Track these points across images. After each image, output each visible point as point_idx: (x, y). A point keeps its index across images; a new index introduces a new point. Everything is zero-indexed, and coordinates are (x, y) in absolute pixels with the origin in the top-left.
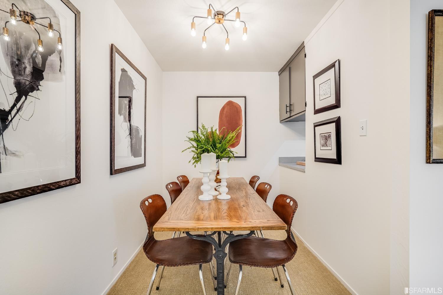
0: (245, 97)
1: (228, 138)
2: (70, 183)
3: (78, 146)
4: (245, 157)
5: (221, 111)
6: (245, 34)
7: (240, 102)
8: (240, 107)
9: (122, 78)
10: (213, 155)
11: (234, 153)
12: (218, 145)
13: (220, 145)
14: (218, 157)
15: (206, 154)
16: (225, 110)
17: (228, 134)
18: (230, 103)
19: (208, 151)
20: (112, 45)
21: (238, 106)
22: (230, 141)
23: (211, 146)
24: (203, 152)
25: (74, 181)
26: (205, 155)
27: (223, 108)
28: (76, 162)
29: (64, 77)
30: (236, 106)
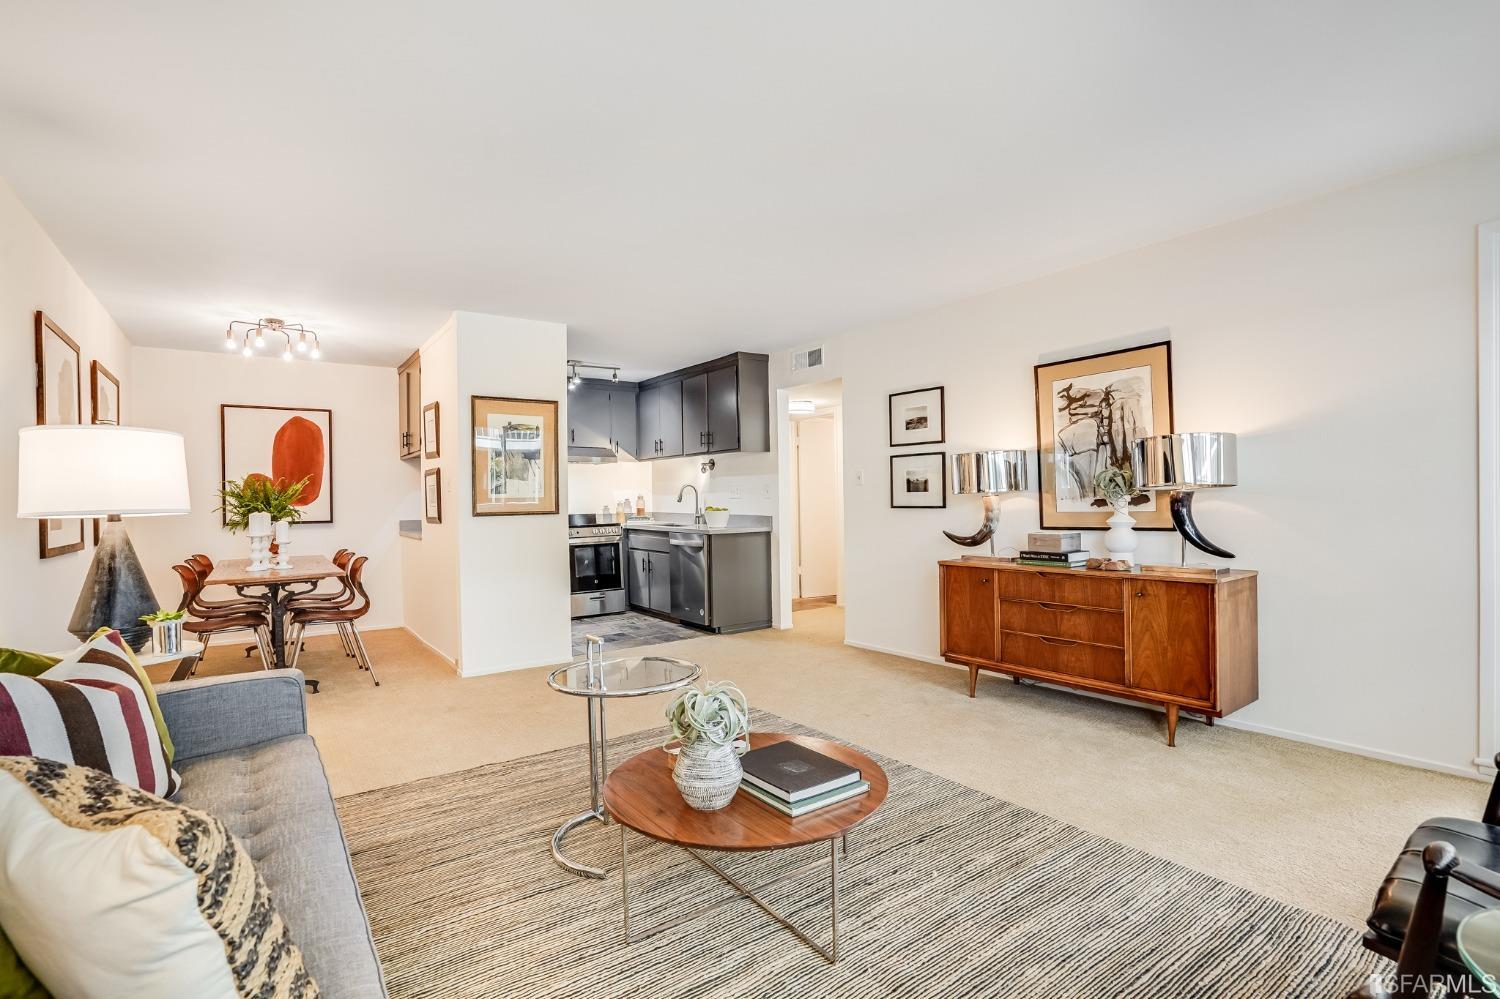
0: (330, 411)
1: (290, 492)
4: (331, 521)
7: (320, 421)
8: (319, 430)
10: (267, 516)
11: (302, 514)
12: (273, 503)
13: (277, 502)
14: (274, 519)
15: (256, 513)
16: (287, 433)
17: (290, 484)
18: (297, 423)
19: (257, 509)
20: (95, 362)
21: (315, 427)
22: (293, 495)
23: (262, 503)
24: (250, 511)
26: (254, 517)
27: (283, 429)
30: (309, 428)
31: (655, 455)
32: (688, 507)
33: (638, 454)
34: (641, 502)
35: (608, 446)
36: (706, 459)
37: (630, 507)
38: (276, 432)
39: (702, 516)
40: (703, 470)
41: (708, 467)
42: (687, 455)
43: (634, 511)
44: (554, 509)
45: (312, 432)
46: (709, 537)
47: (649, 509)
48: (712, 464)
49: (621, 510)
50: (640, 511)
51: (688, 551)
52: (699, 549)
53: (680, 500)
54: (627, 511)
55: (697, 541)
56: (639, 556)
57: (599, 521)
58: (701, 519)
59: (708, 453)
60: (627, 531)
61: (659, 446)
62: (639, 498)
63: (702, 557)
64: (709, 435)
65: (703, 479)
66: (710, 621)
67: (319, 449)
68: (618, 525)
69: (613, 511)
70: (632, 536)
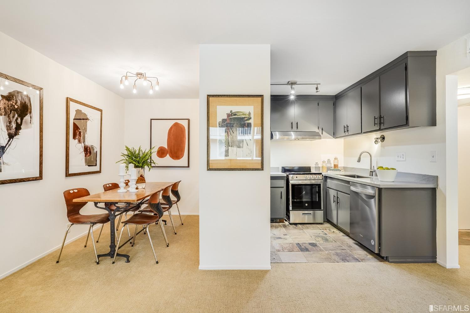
0: (188, 119)
2: (36, 179)
3: (41, 160)
4: (188, 167)
5: (169, 131)
6: (157, 86)
7: (185, 124)
8: (185, 128)
9: (77, 116)
16: (173, 130)
18: (176, 125)
20: (67, 98)
21: (183, 127)
25: (38, 178)
27: (171, 128)
28: (40, 168)
29: (33, 125)
30: (181, 127)
31: (344, 134)
32: (365, 165)
33: (334, 134)
34: (336, 161)
35: (317, 130)
36: (378, 134)
37: (331, 164)
38: (169, 129)
39: (375, 171)
40: (376, 142)
41: (379, 140)
42: (364, 133)
43: (333, 166)
44: (260, 167)
45: (182, 128)
46: (380, 190)
47: (341, 165)
48: (383, 138)
49: (324, 165)
50: (336, 166)
51: (364, 197)
52: (372, 197)
53: (359, 161)
54: (329, 165)
55: (370, 191)
56: (332, 193)
57: (313, 171)
58: (374, 173)
59: (380, 130)
60: (326, 178)
61: (346, 130)
62: (335, 159)
63: (374, 203)
64: (380, 117)
65: (376, 148)
66: (380, 250)
67: (184, 136)
68: (321, 174)
69: (320, 165)
70: (328, 180)
